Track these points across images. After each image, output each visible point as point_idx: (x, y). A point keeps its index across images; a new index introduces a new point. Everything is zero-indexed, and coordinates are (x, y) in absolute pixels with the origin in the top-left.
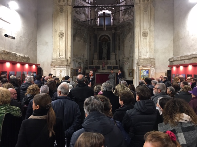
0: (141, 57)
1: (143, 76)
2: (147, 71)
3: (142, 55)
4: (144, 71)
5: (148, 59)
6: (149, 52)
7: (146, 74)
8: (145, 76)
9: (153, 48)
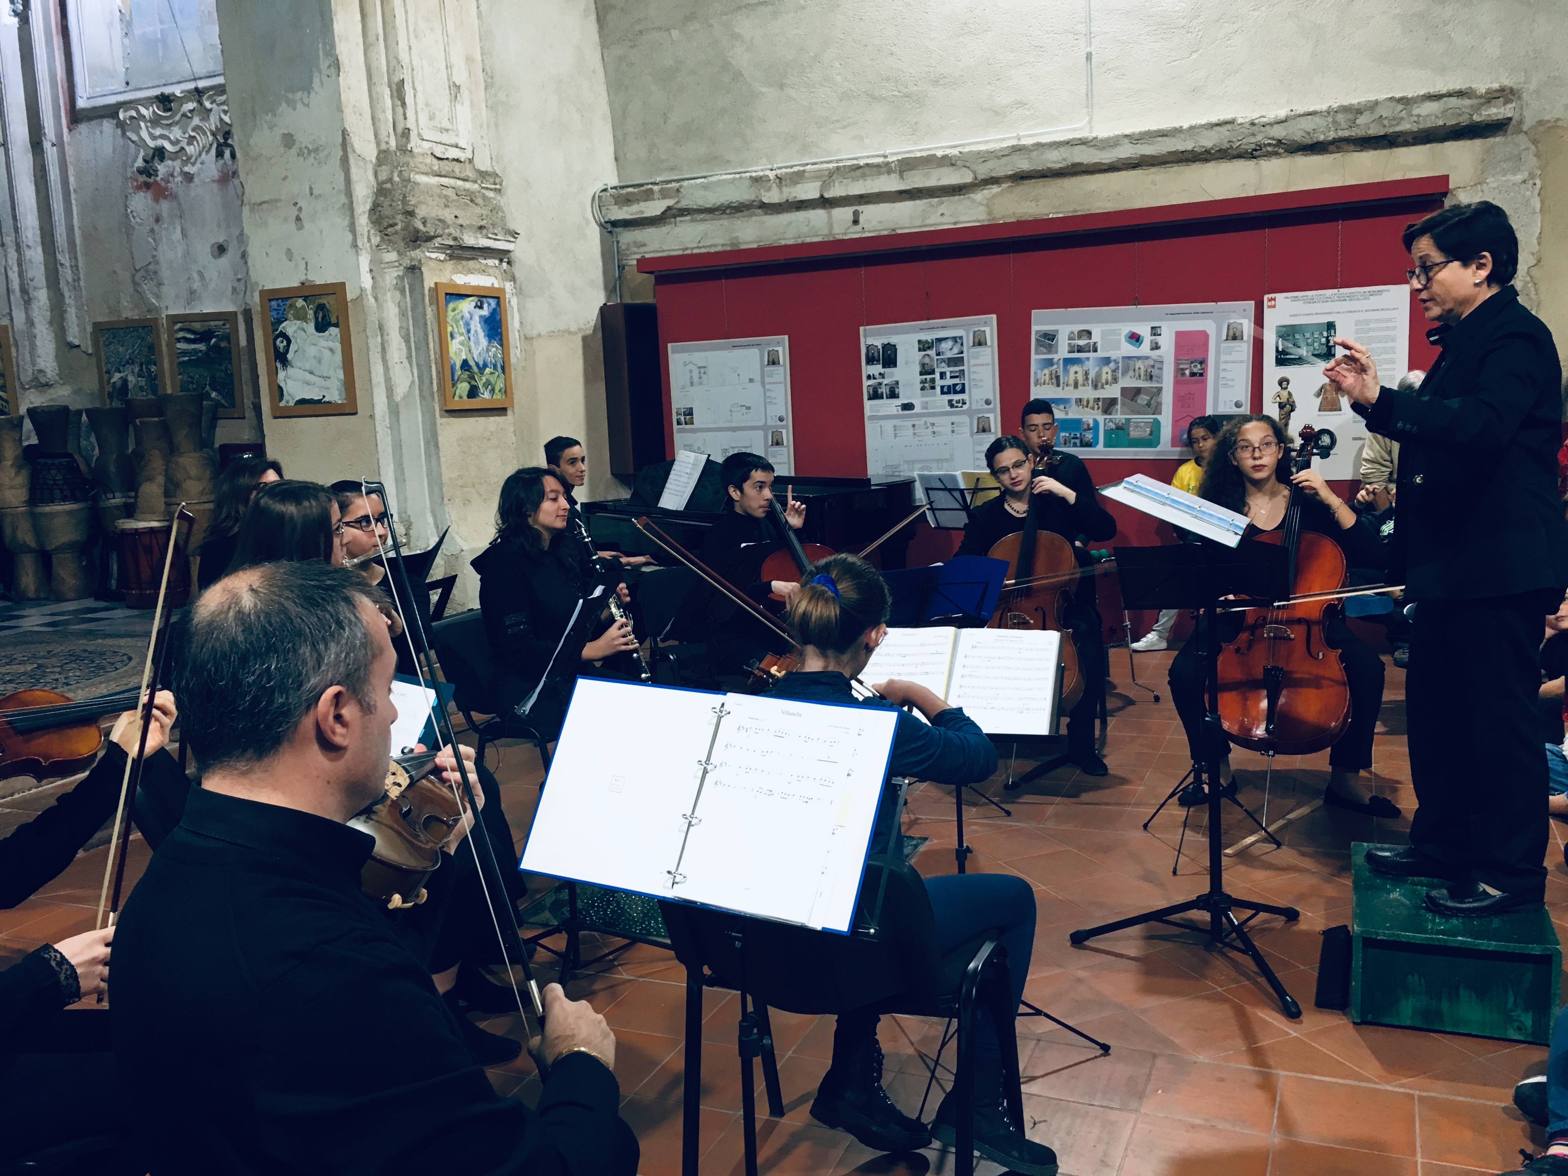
0: (414, 143)
1: (465, 365)
2: (485, 312)
3: (423, 119)
4: (466, 306)
5: (470, 173)
6: (465, 93)
7: (484, 342)
8: (482, 369)
9: (478, 57)
